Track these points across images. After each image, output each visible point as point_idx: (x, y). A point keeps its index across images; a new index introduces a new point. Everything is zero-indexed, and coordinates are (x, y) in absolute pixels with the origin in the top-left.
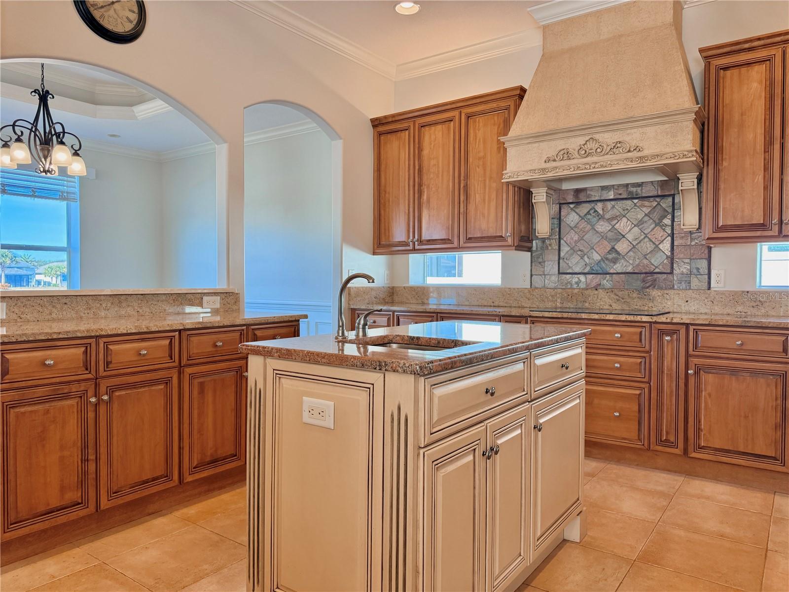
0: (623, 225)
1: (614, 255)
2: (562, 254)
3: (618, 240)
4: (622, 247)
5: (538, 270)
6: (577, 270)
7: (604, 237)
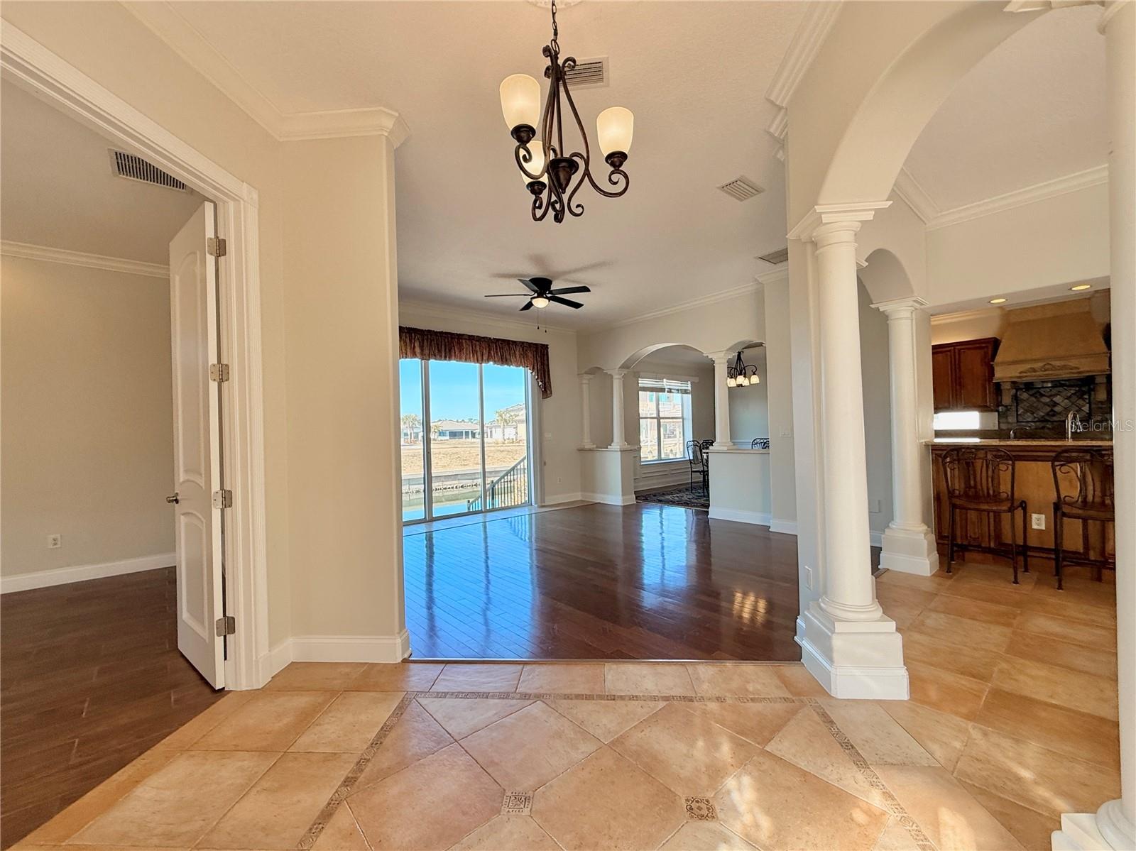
0: (1057, 399)
1: (1052, 413)
2: (1019, 413)
3: (1054, 406)
4: (1057, 409)
5: (1003, 420)
6: (1029, 420)
7: (1046, 404)
